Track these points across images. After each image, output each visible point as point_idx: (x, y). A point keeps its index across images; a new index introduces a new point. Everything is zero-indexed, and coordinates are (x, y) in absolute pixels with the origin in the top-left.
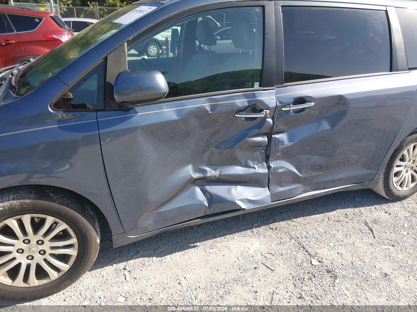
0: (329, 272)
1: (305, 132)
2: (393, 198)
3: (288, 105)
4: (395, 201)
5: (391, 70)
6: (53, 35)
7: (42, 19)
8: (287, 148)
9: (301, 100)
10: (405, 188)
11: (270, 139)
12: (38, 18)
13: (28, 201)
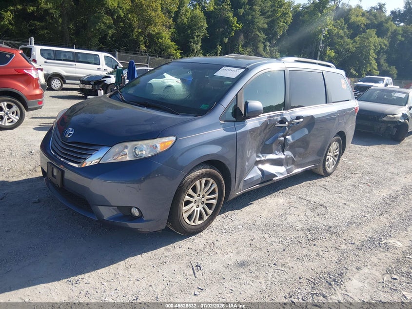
0: (321, 205)
1: (299, 135)
2: (327, 175)
3: (294, 120)
4: (327, 176)
5: (326, 103)
6: (25, 71)
7: (13, 56)
8: (292, 143)
9: (298, 118)
10: (330, 169)
11: (285, 138)
12: (9, 54)
13: (208, 169)
